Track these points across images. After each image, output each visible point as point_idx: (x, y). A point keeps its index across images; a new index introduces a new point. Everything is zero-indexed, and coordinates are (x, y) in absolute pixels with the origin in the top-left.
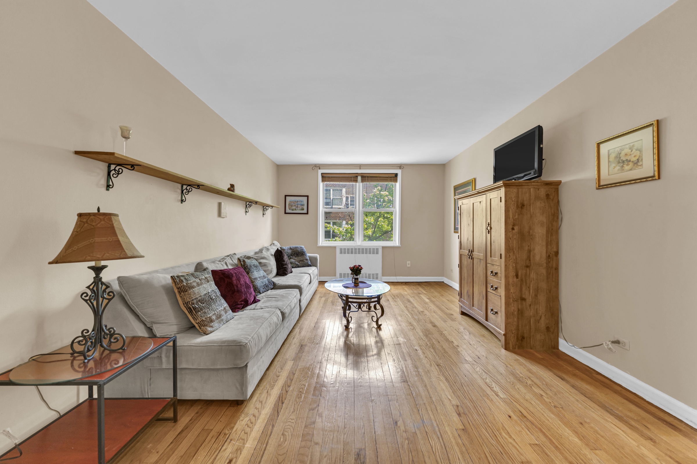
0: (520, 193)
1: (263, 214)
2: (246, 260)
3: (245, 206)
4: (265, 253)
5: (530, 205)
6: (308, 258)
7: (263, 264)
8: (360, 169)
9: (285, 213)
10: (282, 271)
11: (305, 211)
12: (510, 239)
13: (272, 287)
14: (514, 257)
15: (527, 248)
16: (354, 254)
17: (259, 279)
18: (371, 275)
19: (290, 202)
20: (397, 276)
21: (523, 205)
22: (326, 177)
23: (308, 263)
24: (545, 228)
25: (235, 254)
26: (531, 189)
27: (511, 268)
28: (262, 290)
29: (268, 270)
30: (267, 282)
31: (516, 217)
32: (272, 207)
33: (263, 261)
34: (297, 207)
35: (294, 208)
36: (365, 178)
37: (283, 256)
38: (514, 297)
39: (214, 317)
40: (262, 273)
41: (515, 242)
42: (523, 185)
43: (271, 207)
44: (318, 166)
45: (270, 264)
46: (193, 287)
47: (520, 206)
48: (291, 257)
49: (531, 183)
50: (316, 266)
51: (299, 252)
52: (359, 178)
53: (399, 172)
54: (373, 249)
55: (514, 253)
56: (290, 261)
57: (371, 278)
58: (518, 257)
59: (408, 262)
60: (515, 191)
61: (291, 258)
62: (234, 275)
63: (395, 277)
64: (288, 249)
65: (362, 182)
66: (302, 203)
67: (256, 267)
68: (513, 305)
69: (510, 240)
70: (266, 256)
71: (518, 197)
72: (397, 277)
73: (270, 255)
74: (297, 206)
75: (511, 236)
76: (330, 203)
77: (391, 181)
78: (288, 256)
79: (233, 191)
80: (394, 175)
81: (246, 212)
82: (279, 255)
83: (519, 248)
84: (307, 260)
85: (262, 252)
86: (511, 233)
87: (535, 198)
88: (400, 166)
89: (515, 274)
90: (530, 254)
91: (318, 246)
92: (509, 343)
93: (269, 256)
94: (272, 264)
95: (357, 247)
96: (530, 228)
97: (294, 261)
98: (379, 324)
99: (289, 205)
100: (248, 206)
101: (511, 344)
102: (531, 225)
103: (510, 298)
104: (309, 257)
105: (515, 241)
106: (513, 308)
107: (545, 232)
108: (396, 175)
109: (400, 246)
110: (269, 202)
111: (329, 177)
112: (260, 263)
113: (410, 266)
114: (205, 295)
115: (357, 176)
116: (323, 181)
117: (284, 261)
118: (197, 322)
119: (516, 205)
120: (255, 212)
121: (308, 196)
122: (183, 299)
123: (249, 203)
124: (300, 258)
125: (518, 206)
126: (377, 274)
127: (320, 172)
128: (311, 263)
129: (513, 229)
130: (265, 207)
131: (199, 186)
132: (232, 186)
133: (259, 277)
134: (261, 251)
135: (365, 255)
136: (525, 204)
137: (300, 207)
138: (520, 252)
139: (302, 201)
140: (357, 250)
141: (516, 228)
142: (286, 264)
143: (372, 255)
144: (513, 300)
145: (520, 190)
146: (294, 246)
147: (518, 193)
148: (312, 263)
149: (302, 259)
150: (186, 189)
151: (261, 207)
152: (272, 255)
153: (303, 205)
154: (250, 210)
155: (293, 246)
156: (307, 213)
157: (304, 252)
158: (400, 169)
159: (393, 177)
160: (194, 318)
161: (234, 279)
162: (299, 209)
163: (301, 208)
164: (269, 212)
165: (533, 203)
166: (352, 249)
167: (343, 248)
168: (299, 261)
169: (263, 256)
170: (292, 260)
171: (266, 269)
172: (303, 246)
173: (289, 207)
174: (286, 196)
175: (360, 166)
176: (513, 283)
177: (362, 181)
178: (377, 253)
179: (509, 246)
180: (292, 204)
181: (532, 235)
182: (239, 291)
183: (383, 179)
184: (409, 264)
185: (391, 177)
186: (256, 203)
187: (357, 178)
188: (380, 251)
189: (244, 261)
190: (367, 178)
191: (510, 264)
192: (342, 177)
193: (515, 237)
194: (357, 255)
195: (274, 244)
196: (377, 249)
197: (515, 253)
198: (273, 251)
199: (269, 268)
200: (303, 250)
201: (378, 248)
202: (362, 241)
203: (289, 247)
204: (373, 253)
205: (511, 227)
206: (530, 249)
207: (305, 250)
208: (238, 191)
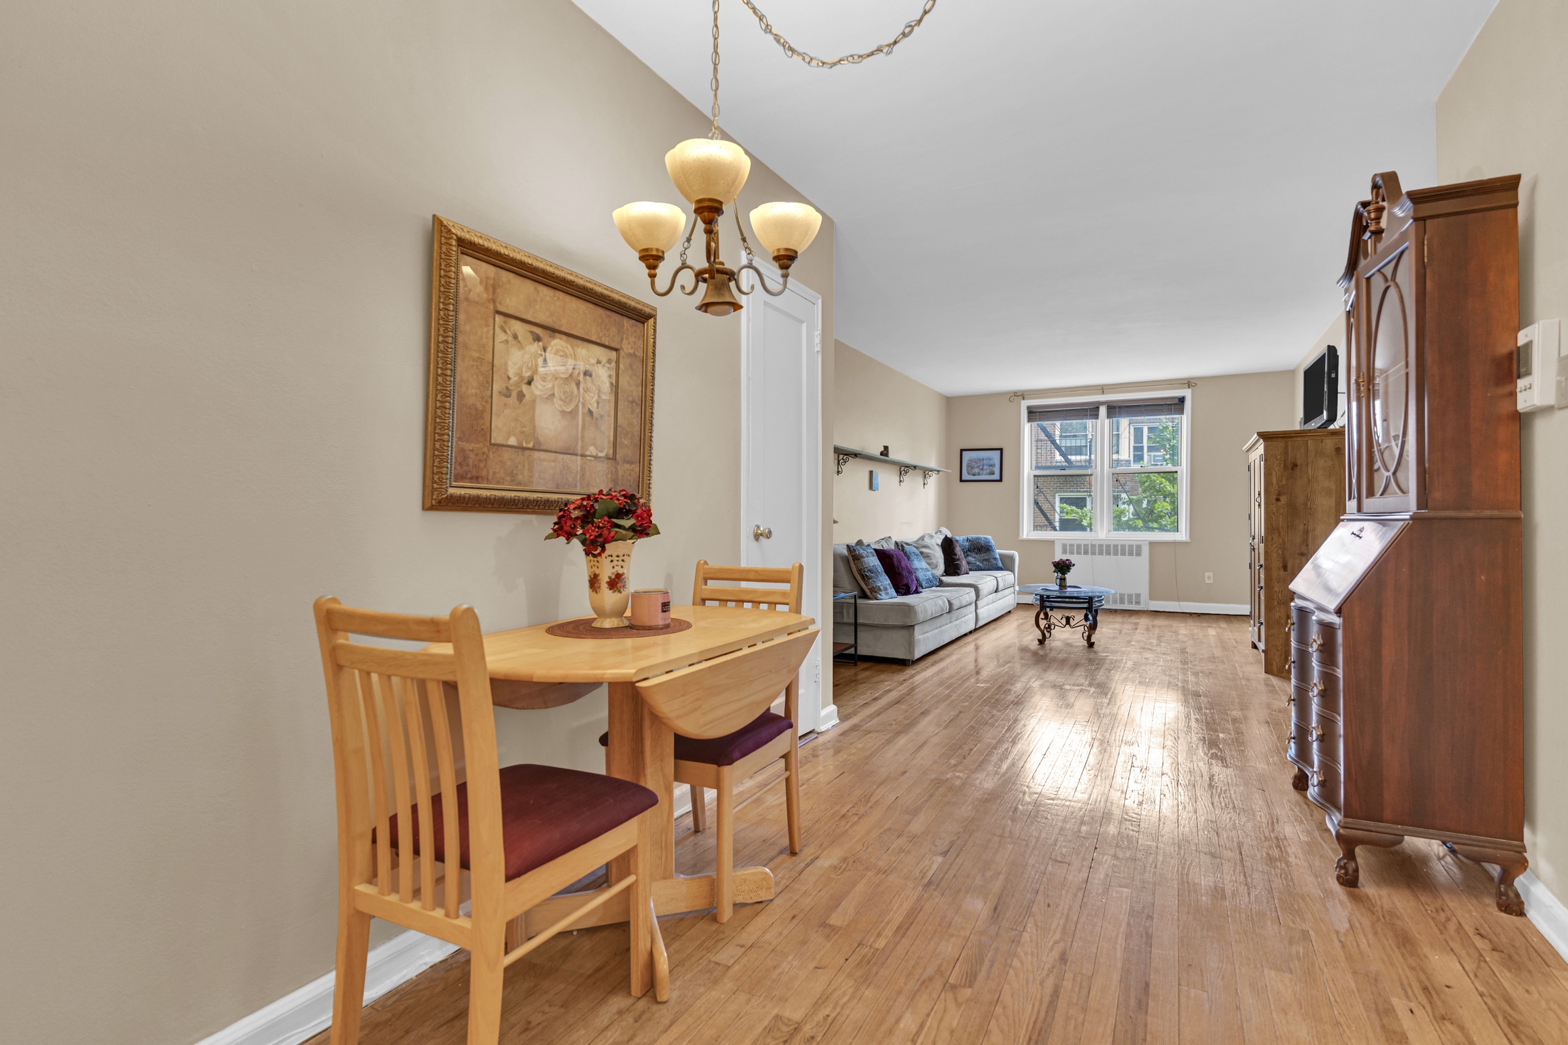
0: (1290, 448)
1: (924, 484)
2: (905, 545)
3: (899, 473)
4: (927, 541)
5: (1307, 465)
6: (998, 557)
7: (925, 555)
8: (1103, 393)
9: (961, 481)
10: (952, 567)
11: (997, 477)
12: (1274, 514)
13: (938, 584)
14: (1281, 540)
15: (1301, 527)
16: (1089, 556)
17: (921, 571)
18: (1126, 596)
19: (970, 461)
20: (1183, 601)
21: (1295, 466)
22: (1036, 412)
23: (997, 564)
24: (1334, 499)
25: (890, 537)
26: (1309, 441)
27: (1275, 555)
28: (924, 584)
29: (932, 563)
30: (931, 577)
31: (1284, 482)
32: (938, 471)
33: (923, 550)
34: (982, 469)
35: (976, 471)
36: (1115, 409)
37: (954, 548)
38: (1281, 598)
39: (882, 587)
40: (923, 564)
41: (1281, 519)
42: (1293, 437)
43: (936, 472)
44: (1021, 394)
45: (934, 555)
46: (864, 557)
47: (1290, 467)
48: (969, 553)
49: (1306, 433)
50: (1012, 571)
51: (982, 546)
52: (1103, 411)
53: (1187, 393)
54: (1129, 545)
55: (1280, 535)
56: (967, 559)
57: (1126, 603)
58: (1286, 540)
59: (1207, 574)
60: (1281, 445)
61: (968, 555)
62: (895, 556)
63: (1177, 603)
64: (964, 540)
65: (1108, 417)
66: (991, 463)
67: (917, 555)
68: (1278, 609)
69: (1273, 516)
70: (929, 545)
71: (1286, 453)
72: (1181, 603)
73: (935, 544)
74: (981, 467)
75: (1274, 510)
76: (1084, 449)
77: (1170, 412)
78: (964, 552)
79: (887, 455)
80: (1177, 401)
81: (900, 481)
82: (948, 545)
83: (1288, 528)
84: (995, 559)
85: (923, 540)
86: (1274, 506)
87: (1315, 455)
88: (1189, 383)
89: (1281, 565)
90: (1307, 536)
91: (1020, 538)
92: (1272, 664)
93: (933, 545)
94: (939, 556)
95: (1097, 543)
96: (1307, 498)
97: (974, 559)
98: (1092, 641)
99: (968, 466)
100: (903, 472)
101: (1275, 665)
102: (1309, 494)
103: (1273, 599)
104: (1000, 555)
105: (1281, 516)
106: (1278, 614)
107: (1333, 504)
108: (1182, 400)
109: (1190, 541)
110: (932, 464)
111: (1043, 412)
112: (922, 553)
113: (1211, 581)
114: (873, 566)
115: (1098, 408)
116: (1030, 420)
117: (956, 555)
118: (869, 587)
119: (1282, 465)
120: (912, 480)
121: (1001, 450)
122: (857, 567)
123: (904, 469)
124: (984, 556)
125: (1285, 467)
126: (1138, 596)
127: (1025, 404)
128: (1003, 565)
129: (1278, 500)
130: (927, 472)
131: (856, 455)
132: (886, 448)
133: (921, 569)
134: (922, 538)
135: (1112, 557)
136: (1299, 464)
137: (987, 469)
138: (1289, 532)
139: (990, 459)
140: (1097, 549)
141: (1283, 499)
142: (958, 560)
143: (1127, 558)
144: (1278, 602)
145: (1290, 443)
146: (974, 536)
147: (1286, 448)
148: (1006, 564)
149: (986, 557)
150: (843, 459)
151: (921, 472)
152: (938, 545)
153: (993, 466)
154: (906, 478)
155: (972, 536)
156: (1001, 480)
157: (991, 547)
158: (1189, 387)
159: (1174, 404)
160: (866, 584)
161: (895, 560)
162: (985, 472)
163: (988, 471)
164: (933, 480)
165: (1313, 462)
166: (1086, 546)
167: (1068, 543)
168: (982, 561)
169: (925, 543)
170: (970, 559)
171: (930, 561)
172: (990, 537)
173: (967, 469)
174: (962, 450)
175: (1103, 389)
176: (1278, 578)
177: (1109, 415)
178: (1139, 554)
179: (1272, 525)
180: (974, 463)
181: (1311, 508)
182: (900, 574)
183: (1152, 410)
184: (1209, 578)
185: (1171, 404)
186: (915, 467)
187: (1099, 410)
188: (1146, 551)
189: (902, 546)
190: (1117, 409)
191: (1272, 551)
192: (1066, 410)
193: (1281, 512)
194: (1097, 557)
195: (940, 532)
196: (1139, 547)
197: (1282, 534)
198: (939, 539)
199: (934, 561)
200: (989, 542)
201: (1140, 545)
202: (1109, 531)
203: (965, 537)
204: (1131, 554)
205: (1275, 497)
206: (1308, 530)
207: (994, 544)
208: (893, 456)
